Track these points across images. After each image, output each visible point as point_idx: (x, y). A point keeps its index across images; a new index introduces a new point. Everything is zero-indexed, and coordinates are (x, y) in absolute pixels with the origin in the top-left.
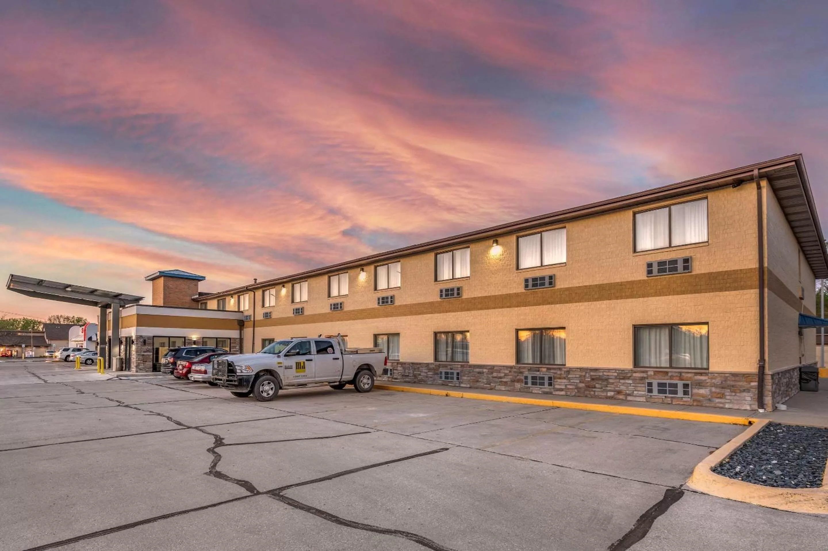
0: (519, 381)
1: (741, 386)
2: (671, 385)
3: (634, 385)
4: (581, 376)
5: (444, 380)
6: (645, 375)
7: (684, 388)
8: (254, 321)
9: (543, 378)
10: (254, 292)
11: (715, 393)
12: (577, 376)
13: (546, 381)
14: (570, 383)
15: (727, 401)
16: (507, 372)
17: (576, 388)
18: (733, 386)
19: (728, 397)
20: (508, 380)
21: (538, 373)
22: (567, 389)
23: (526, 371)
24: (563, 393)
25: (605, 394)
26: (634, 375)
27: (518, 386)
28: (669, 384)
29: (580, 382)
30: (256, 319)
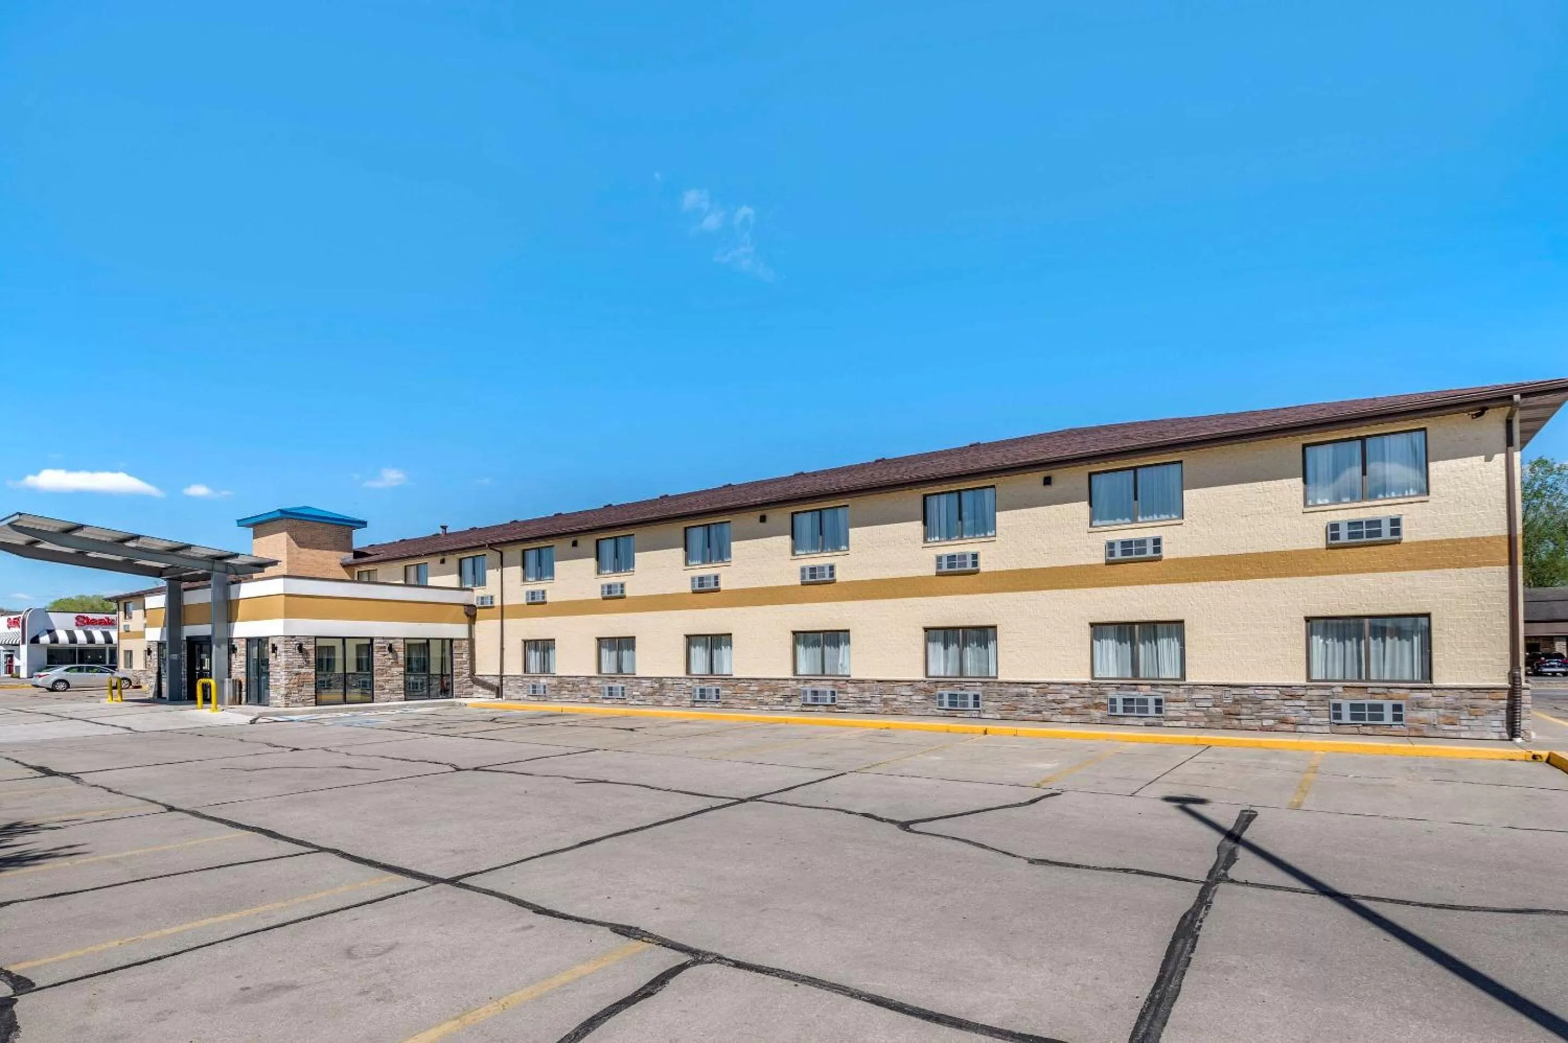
0: (1097, 706)
1: (1485, 706)
2: (1372, 707)
3: (1308, 708)
4: (1215, 697)
5: (948, 707)
6: (1327, 693)
7: (1393, 711)
8: (502, 606)
9: (1145, 701)
10: (501, 553)
11: (1444, 716)
12: (1209, 696)
13: (1152, 707)
14: (1195, 708)
15: (1463, 728)
16: (1075, 692)
17: (1206, 716)
18: (1472, 707)
19: (1464, 722)
20: (1076, 705)
21: (1134, 693)
22: (1189, 718)
23: (1113, 690)
24: (1184, 723)
25: (1259, 723)
26: (1309, 692)
27: (1096, 714)
28: (1369, 705)
29: (1214, 706)
30: (505, 603)
